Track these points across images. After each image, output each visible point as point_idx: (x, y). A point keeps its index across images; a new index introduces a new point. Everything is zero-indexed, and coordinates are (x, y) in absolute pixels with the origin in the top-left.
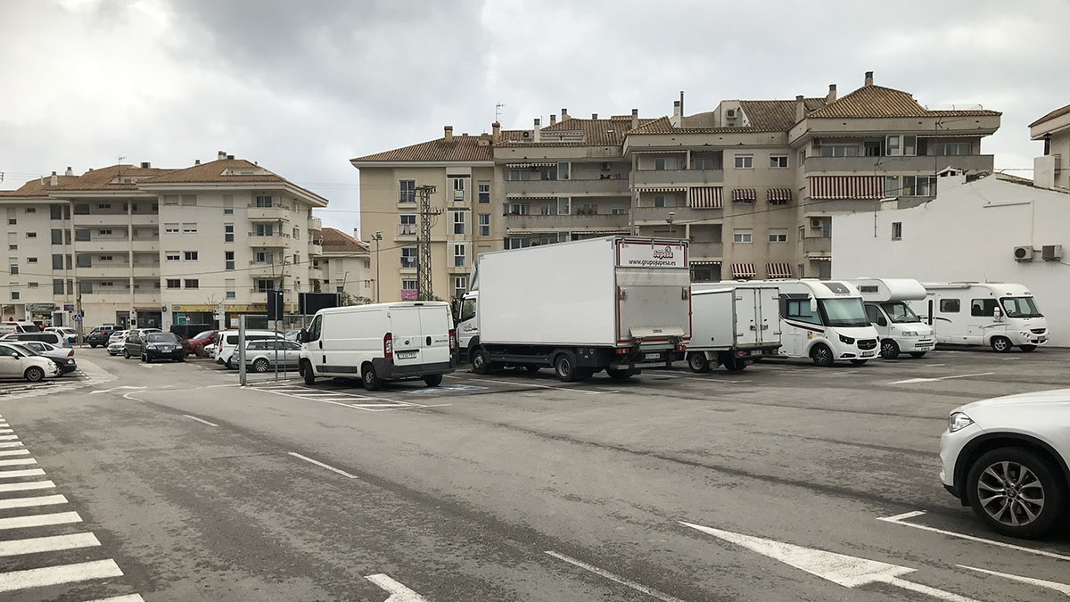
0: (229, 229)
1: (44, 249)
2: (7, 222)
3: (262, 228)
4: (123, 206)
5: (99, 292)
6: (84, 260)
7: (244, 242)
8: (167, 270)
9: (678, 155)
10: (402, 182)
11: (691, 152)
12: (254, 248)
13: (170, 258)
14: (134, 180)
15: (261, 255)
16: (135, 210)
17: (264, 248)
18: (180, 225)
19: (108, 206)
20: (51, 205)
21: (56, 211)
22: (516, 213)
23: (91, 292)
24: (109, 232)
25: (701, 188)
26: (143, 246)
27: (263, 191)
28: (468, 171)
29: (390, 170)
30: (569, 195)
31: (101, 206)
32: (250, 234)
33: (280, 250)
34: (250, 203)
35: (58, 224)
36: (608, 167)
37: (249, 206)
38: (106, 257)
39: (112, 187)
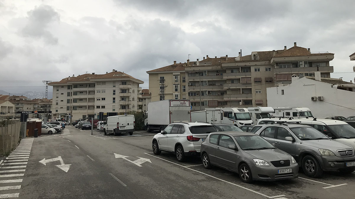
0: (114, 91)
1: (65, 98)
2: (56, 90)
3: (123, 91)
4: (86, 85)
5: (78, 110)
6: (75, 101)
7: (118, 95)
8: (97, 103)
9: (237, 68)
10: (161, 77)
11: (241, 68)
12: (121, 97)
13: (98, 100)
14: (90, 78)
15: (123, 98)
16: (90, 86)
17: (124, 96)
18: (101, 90)
19: (82, 85)
20: (68, 85)
21: (69, 87)
22: (192, 85)
23: (76, 110)
24: (82, 93)
25: (244, 78)
26: (91, 96)
27: (124, 80)
28: (179, 74)
29: (157, 74)
30: (207, 80)
31: (81, 85)
32: (120, 92)
33: (128, 97)
34: (120, 84)
35: (69, 91)
36: (219, 72)
37: (120, 85)
38: (81, 100)
39: (84, 80)
